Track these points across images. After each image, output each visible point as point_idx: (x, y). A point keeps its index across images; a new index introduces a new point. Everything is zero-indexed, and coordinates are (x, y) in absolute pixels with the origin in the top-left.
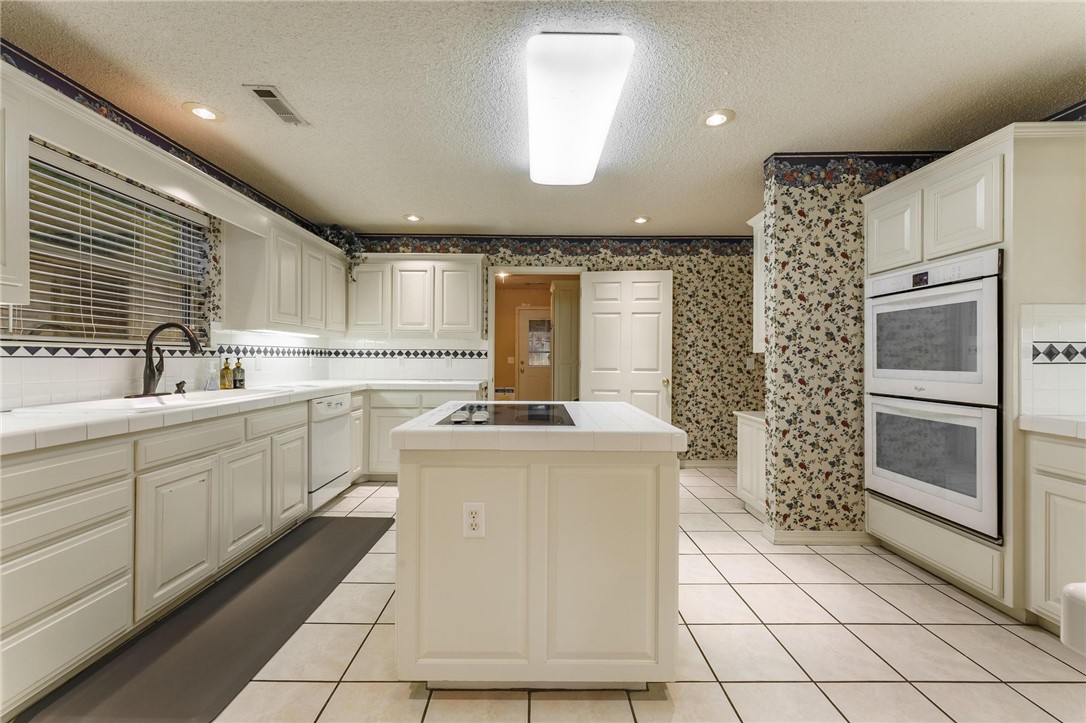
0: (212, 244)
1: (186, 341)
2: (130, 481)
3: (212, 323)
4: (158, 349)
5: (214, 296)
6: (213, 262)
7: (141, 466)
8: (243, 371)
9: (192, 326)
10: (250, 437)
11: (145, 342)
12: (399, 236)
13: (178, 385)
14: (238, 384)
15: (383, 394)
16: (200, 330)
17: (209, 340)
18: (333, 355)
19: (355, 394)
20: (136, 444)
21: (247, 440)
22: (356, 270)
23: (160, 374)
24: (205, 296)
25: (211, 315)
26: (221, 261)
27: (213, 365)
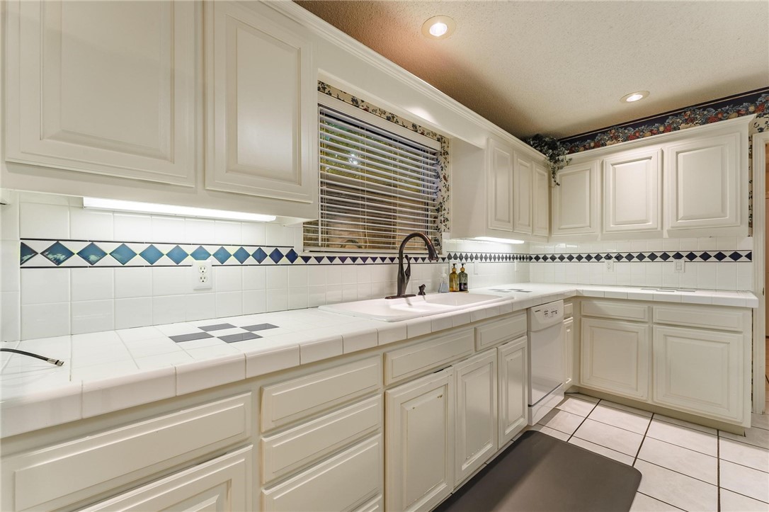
0: (443, 165)
1: (425, 249)
2: (380, 396)
3: (443, 233)
4: (406, 257)
5: (445, 210)
6: (444, 181)
7: (390, 381)
8: (466, 275)
9: (430, 237)
10: (480, 348)
11: (398, 251)
12: (605, 131)
13: (420, 288)
14: (463, 288)
15: (596, 302)
16: (435, 240)
17: (441, 249)
18: (534, 260)
19: (567, 300)
20: (384, 356)
21: (476, 351)
22: (559, 174)
23: (408, 278)
24: (438, 210)
25: (442, 227)
26: (449, 179)
27: (444, 269)
